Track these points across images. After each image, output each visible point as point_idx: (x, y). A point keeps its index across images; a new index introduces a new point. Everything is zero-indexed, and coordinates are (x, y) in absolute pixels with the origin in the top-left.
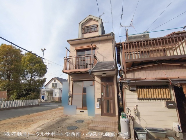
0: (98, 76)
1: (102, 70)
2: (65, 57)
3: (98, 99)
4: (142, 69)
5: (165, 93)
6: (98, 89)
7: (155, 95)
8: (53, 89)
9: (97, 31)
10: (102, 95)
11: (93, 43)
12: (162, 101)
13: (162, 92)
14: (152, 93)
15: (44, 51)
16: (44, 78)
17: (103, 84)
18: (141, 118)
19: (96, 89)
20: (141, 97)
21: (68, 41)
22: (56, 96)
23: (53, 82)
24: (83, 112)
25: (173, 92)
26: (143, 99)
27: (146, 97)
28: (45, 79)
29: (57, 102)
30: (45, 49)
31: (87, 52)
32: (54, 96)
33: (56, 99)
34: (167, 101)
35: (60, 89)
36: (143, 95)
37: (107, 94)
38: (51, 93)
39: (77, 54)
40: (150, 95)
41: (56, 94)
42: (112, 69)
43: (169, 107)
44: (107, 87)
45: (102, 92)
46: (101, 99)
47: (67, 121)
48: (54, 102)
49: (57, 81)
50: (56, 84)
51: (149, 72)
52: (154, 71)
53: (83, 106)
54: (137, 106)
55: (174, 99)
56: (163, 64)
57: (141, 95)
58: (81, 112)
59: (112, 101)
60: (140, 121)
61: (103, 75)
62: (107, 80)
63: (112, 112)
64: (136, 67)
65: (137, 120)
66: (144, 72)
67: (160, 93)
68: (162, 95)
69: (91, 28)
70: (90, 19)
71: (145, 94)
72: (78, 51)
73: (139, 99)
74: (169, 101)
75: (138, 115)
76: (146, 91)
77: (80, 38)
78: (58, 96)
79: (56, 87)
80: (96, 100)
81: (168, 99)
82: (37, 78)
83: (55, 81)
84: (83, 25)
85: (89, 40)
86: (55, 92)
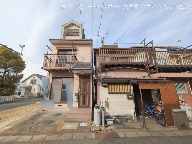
0: (77, 74)
1: (81, 69)
2: (45, 55)
3: (76, 94)
4: (112, 70)
5: (127, 89)
6: (76, 85)
7: (120, 90)
8: (31, 85)
9: (78, 36)
10: (80, 90)
11: (74, 45)
12: (124, 94)
13: (125, 88)
14: (119, 89)
15: (23, 47)
16: (21, 74)
17: (81, 81)
18: (109, 108)
19: (74, 85)
20: (111, 92)
21: (50, 40)
22: (34, 91)
23: (32, 78)
24: (61, 105)
25: (132, 87)
26: (112, 93)
27: (114, 92)
28: (23, 75)
29: (35, 97)
30: (24, 46)
31: (68, 53)
32: (32, 91)
33: (34, 95)
34: (128, 94)
35: (39, 85)
36: (112, 90)
37: (84, 89)
38: (29, 89)
39: (58, 53)
40: (117, 90)
41: (34, 90)
42: (89, 68)
43: (129, 99)
44: (84, 84)
45: (80, 87)
46: (78, 94)
47: (44, 116)
48: (32, 97)
49: (36, 78)
50: (35, 80)
51: (117, 72)
52: (121, 72)
53: (61, 101)
54: (107, 99)
55: (132, 93)
56: (126, 67)
57: (111, 90)
58: (59, 106)
59: (87, 96)
60: (109, 110)
61: (82, 74)
62: (85, 77)
63: (87, 104)
64: (108, 68)
65: (107, 110)
66: (114, 72)
67: (124, 89)
68: (125, 90)
69: (73, 32)
70: (73, 24)
71: (114, 89)
72: (59, 50)
73: (109, 93)
74: (129, 94)
75: (108, 106)
76: (115, 87)
77: (62, 38)
78: (36, 91)
79: (35, 83)
80: (74, 95)
81: (129, 93)
82: (12, 74)
83: (34, 78)
84: (66, 27)
85: (70, 42)
86: (34, 88)
